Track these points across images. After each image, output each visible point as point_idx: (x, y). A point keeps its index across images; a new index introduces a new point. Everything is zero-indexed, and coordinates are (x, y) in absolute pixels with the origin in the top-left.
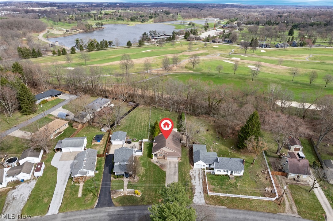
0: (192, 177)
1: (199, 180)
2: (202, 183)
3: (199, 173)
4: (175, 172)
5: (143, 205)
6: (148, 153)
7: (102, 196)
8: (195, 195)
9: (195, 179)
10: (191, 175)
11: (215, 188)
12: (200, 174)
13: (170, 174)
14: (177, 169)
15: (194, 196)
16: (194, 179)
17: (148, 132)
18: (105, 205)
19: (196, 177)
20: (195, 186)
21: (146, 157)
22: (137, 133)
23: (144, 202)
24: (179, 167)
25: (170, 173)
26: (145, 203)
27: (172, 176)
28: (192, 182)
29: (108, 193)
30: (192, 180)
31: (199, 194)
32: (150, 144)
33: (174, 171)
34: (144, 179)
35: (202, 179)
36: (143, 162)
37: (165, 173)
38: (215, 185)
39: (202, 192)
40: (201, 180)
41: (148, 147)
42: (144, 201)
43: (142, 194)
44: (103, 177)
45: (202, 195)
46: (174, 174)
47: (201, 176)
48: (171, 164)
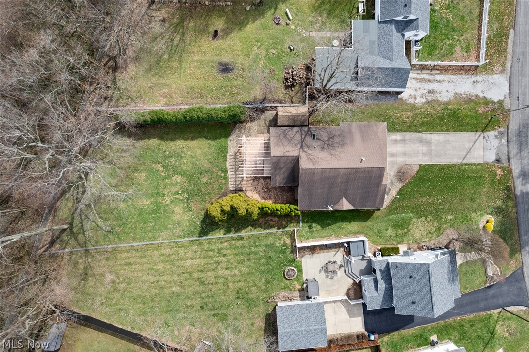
0: (429, 99)
1: (440, 82)
2: (447, 76)
3: (417, 79)
4: (421, 141)
5: (516, 206)
6: (350, 222)
7: (501, 302)
8: (481, 95)
9: (436, 92)
10: (424, 100)
11: (462, 48)
12: (419, 77)
13: (429, 153)
14: (408, 136)
15: (484, 97)
16: (438, 95)
17: (242, 238)
18: (520, 288)
19: (430, 89)
20: (456, 93)
21: (369, 223)
22: (250, 274)
23: (507, 206)
24: (399, 131)
25: (424, 155)
26: (511, 203)
27: (433, 148)
28: (446, 100)
29: (491, 292)
30: (441, 99)
31: (479, 85)
32: (307, 222)
33: (418, 145)
34: (449, 217)
35: (435, 74)
36: (390, 228)
37: (424, 166)
38: (451, 46)
39: (474, 78)
40: (438, 77)
41: (324, 226)
42: (504, 207)
43: (487, 214)
44: (448, 318)
45: (479, 78)
46: (428, 143)
47: (426, 77)
48: (394, 152)
